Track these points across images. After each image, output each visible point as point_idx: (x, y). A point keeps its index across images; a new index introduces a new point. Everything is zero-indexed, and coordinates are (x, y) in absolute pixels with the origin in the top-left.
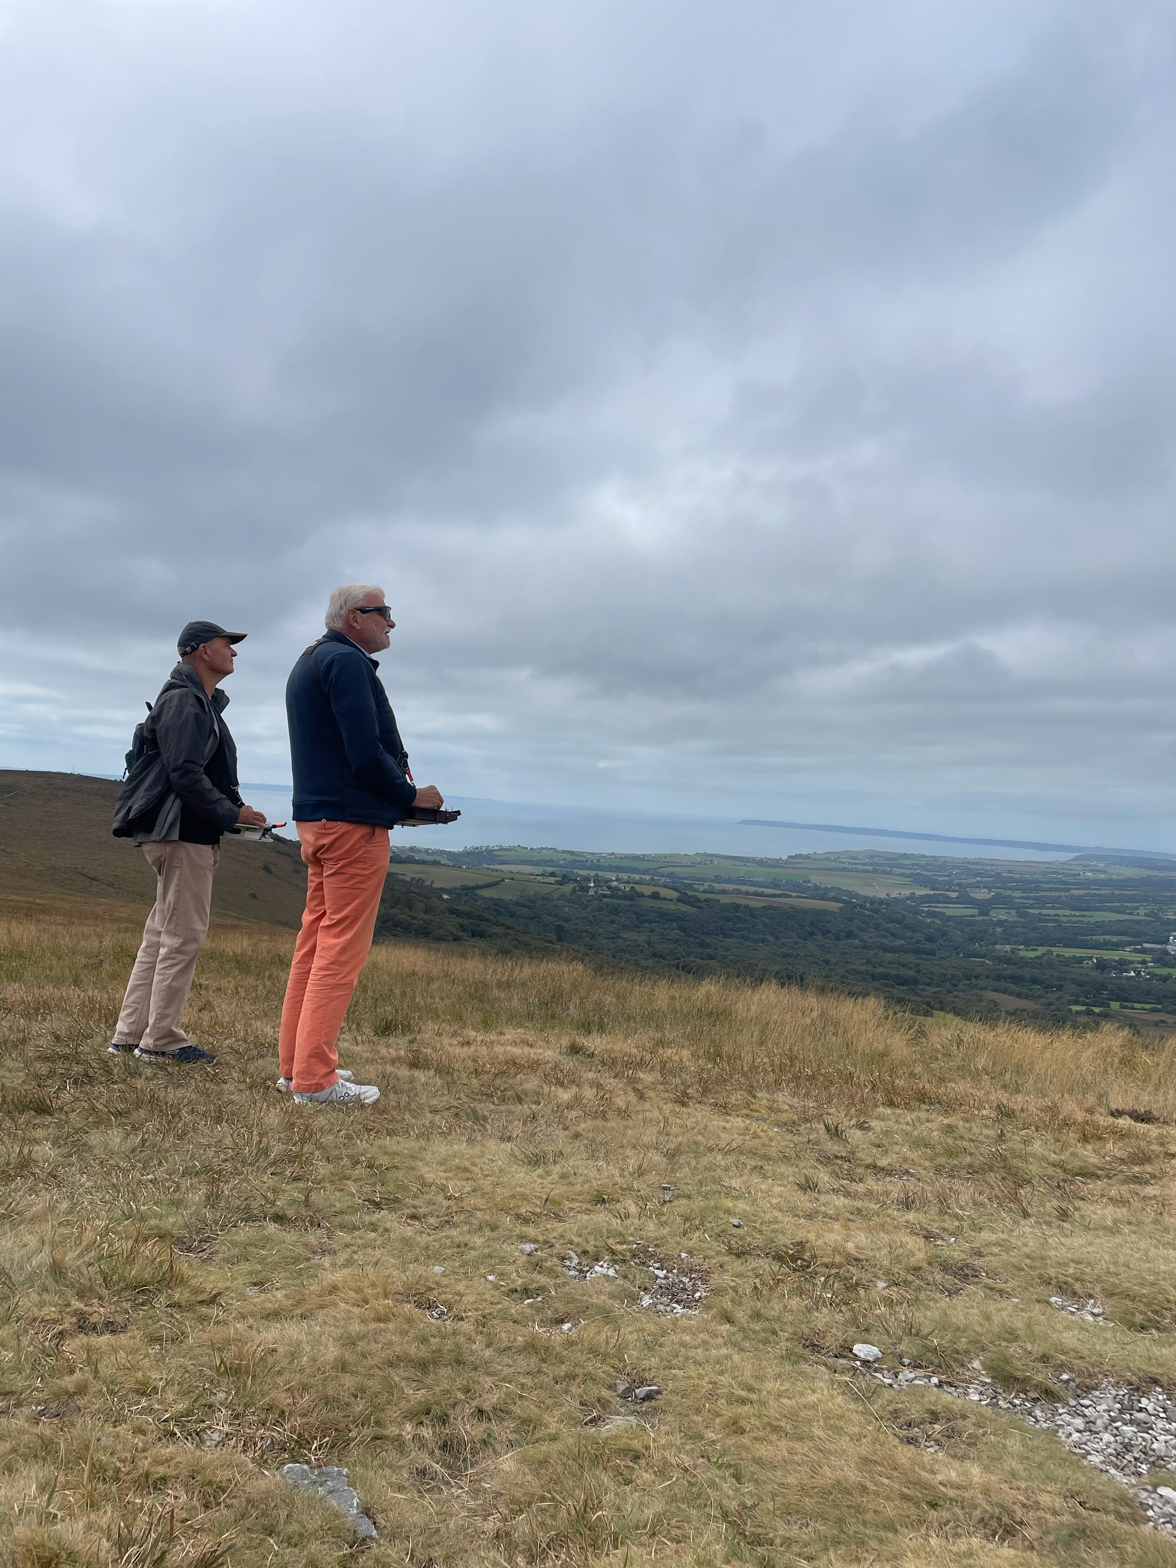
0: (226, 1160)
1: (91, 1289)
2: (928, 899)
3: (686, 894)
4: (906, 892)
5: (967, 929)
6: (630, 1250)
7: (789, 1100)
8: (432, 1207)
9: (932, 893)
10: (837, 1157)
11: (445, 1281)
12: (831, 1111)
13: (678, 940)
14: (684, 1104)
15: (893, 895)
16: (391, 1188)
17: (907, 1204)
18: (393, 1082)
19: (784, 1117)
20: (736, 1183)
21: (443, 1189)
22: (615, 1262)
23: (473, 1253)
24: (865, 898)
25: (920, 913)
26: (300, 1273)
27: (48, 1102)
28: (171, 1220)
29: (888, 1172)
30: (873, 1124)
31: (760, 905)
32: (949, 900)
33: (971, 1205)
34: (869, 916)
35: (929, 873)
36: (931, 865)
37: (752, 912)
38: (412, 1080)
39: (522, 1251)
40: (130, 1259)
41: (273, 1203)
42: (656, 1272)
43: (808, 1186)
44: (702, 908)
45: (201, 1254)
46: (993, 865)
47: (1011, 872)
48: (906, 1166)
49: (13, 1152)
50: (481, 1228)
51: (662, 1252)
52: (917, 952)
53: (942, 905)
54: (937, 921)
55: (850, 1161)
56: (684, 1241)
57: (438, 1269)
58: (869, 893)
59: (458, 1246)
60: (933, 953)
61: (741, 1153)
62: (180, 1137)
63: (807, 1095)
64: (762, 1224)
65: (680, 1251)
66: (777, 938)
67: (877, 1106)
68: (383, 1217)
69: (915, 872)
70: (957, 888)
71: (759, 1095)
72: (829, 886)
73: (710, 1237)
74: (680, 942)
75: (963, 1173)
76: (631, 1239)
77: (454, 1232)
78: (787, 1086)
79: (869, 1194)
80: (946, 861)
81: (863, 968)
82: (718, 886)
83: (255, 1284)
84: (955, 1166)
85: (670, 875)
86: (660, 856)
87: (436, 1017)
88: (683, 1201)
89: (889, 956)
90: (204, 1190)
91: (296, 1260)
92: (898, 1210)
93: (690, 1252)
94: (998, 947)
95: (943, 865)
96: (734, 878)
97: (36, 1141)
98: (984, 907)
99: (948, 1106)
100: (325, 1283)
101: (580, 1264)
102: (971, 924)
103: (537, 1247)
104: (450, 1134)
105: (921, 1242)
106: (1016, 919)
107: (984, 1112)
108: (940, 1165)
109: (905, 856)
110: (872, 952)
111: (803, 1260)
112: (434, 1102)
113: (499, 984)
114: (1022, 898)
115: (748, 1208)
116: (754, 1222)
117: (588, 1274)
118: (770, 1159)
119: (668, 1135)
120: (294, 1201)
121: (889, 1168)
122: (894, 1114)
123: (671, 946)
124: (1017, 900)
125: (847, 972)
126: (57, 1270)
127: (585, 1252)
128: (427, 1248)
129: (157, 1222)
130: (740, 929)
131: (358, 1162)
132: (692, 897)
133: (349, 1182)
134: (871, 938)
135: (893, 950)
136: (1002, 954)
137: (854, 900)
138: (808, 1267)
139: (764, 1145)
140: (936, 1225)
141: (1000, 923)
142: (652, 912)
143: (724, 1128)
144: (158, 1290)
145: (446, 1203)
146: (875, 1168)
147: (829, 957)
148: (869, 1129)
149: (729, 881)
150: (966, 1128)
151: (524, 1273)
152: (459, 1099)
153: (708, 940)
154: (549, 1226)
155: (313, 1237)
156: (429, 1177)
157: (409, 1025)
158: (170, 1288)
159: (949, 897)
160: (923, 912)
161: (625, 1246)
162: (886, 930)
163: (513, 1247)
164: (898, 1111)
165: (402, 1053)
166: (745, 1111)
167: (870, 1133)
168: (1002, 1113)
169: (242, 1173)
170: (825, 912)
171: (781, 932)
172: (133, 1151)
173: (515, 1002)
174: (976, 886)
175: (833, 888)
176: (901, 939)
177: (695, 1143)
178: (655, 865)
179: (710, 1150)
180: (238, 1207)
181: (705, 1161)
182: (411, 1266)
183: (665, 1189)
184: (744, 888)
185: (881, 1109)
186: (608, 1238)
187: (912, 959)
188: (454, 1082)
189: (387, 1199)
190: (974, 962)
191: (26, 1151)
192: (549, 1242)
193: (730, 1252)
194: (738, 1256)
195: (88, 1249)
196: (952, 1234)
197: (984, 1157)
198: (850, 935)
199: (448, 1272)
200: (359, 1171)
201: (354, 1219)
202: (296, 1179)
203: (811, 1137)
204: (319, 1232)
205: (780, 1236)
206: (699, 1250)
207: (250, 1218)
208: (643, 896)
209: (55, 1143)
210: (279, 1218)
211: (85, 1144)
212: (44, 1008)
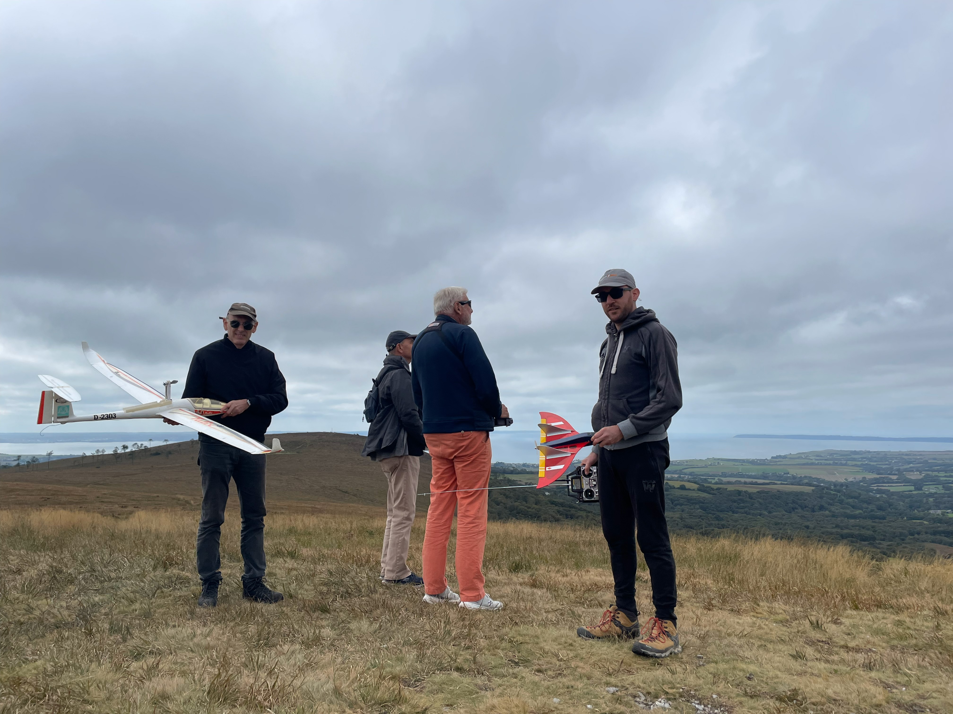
0: (427, 637)
1: (356, 703)
2: (876, 481)
3: (703, 486)
4: (859, 477)
5: (907, 500)
6: (679, 693)
7: (783, 607)
8: (550, 665)
9: (878, 476)
10: (819, 641)
11: (560, 707)
12: (814, 613)
13: (701, 516)
14: (709, 610)
15: (850, 480)
16: (524, 654)
17: (869, 667)
18: (521, 595)
19: (780, 617)
20: (748, 654)
21: (557, 656)
22: (669, 699)
23: (577, 692)
24: (830, 483)
25: (872, 491)
26: (473, 700)
27: (328, 607)
28: (398, 668)
29: (857, 650)
30: (844, 621)
31: (755, 490)
32: (891, 482)
33: (916, 667)
34: (834, 495)
35: (875, 463)
36: (875, 457)
37: (750, 496)
38: (533, 594)
39: (608, 692)
40: (377, 688)
41: (455, 661)
42: (697, 706)
43: (798, 656)
44: (715, 494)
45: (416, 688)
46: (921, 455)
47: (935, 459)
48: (869, 646)
49: (311, 632)
50: (581, 677)
51: (700, 694)
52: (873, 518)
53: (887, 485)
54: (884, 496)
55: (829, 644)
56: (714, 688)
57: (556, 700)
58: (833, 479)
59: (568, 688)
60: (884, 518)
61: (751, 638)
62: (401, 624)
63: (796, 603)
64: (767, 678)
65: (712, 694)
66: (770, 512)
67: (847, 610)
68: (520, 670)
69: (864, 463)
70: (897, 473)
71: (761, 604)
72: (803, 476)
73: (732, 686)
74: (702, 517)
75: (911, 651)
76: (678, 685)
77: (564, 680)
78: (781, 598)
79: (843, 661)
80: (886, 455)
81: (834, 530)
82: (725, 479)
83: (448, 705)
84: (906, 646)
85: (691, 474)
86: (683, 461)
87: (546, 562)
88: (713, 665)
89: (852, 521)
90: (415, 653)
91: (471, 693)
92: (864, 671)
93: (719, 695)
94: (931, 512)
95: (884, 457)
96: (735, 473)
97: (323, 627)
98: (918, 485)
99: (899, 610)
100: (488, 705)
101: (646, 700)
102: (910, 496)
103: (617, 689)
104: (558, 624)
105: (880, 689)
106: (943, 491)
107: (925, 613)
108: (894, 646)
109: (855, 453)
110: (839, 519)
111: (797, 700)
112: (547, 606)
113: (584, 543)
114: (945, 476)
115: (757, 669)
116: (762, 677)
117: (652, 706)
118: (771, 642)
119: (699, 625)
120: (468, 660)
121: (857, 647)
122: (859, 614)
123: (697, 520)
124: (942, 479)
125: (823, 533)
126: (337, 692)
127: (649, 693)
128: (548, 688)
129: (390, 669)
130: (743, 508)
131: (503, 639)
132: (707, 487)
133: (499, 651)
134: (837, 509)
135: (854, 517)
136: (936, 516)
137: (822, 485)
138: (802, 705)
139: (767, 633)
140: (891, 680)
141: (931, 495)
142: (682, 498)
143: (738, 623)
144: (393, 706)
145: (558, 663)
146: (846, 647)
147: (808, 523)
148: (841, 623)
149: (732, 475)
150: (912, 622)
151: (610, 704)
152: (562, 605)
153: (722, 515)
154: (624, 677)
155: (480, 680)
156: (547, 648)
157: (530, 566)
158: (400, 705)
159: (891, 479)
160: (873, 490)
161: (674, 690)
162: (848, 504)
163: (602, 689)
164: (862, 613)
165: (526, 580)
166: (752, 614)
167: (842, 626)
168: (938, 612)
169: (437, 644)
170: (802, 493)
171: (772, 508)
172: (375, 632)
173: (595, 553)
174: (911, 470)
175: (805, 477)
176: (860, 509)
177: (719, 631)
178: (680, 468)
179: (729, 635)
180: (435, 663)
181: (725, 642)
182: (539, 698)
183: (700, 658)
184: (743, 480)
185: (849, 612)
186: (663, 685)
187: (869, 522)
188: (559, 595)
189: (522, 660)
190: (915, 523)
191: (317, 632)
192: (625, 687)
193: (746, 694)
194: (752, 697)
195: (353, 682)
196: (904, 685)
197: (926, 640)
198: (822, 508)
199: (562, 702)
200: (504, 644)
201: (503, 671)
202: (468, 648)
203: (800, 629)
204: (483, 678)
205: (780, 686)
206: (725, 693)
207: (442, 669)
208: (674, 488)
209: (333, 627)
210: (459, 669)
211: (349, 628)
212: (323, 558)
